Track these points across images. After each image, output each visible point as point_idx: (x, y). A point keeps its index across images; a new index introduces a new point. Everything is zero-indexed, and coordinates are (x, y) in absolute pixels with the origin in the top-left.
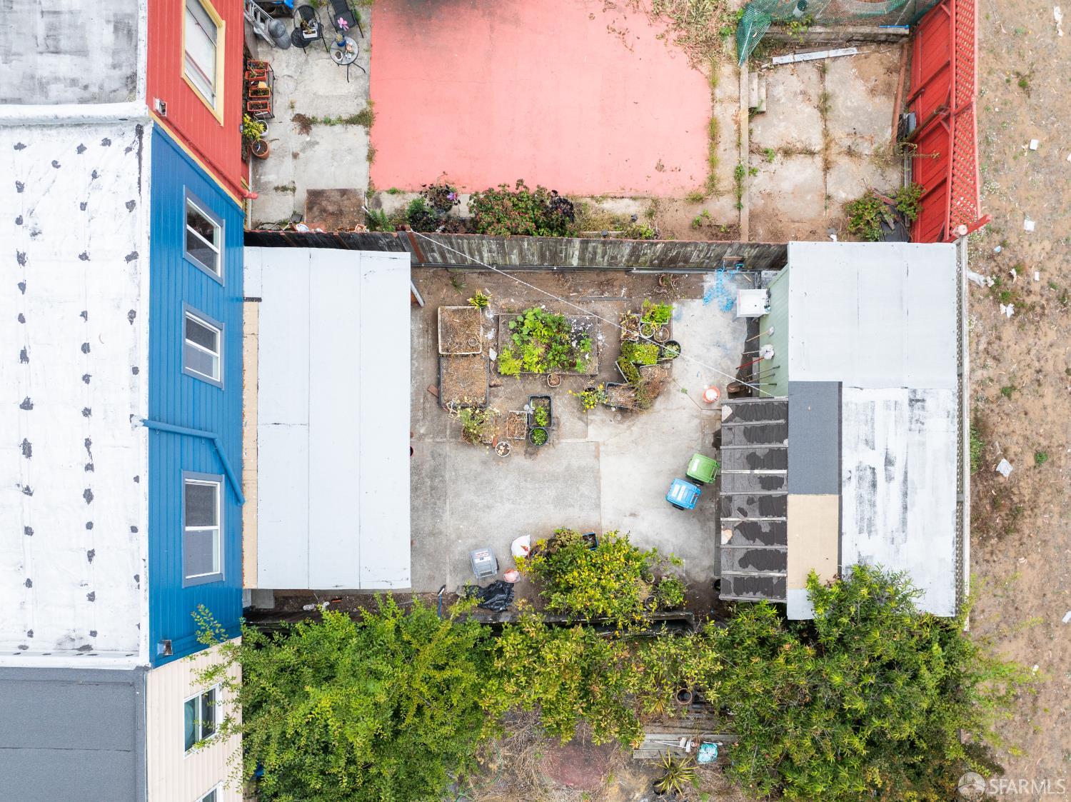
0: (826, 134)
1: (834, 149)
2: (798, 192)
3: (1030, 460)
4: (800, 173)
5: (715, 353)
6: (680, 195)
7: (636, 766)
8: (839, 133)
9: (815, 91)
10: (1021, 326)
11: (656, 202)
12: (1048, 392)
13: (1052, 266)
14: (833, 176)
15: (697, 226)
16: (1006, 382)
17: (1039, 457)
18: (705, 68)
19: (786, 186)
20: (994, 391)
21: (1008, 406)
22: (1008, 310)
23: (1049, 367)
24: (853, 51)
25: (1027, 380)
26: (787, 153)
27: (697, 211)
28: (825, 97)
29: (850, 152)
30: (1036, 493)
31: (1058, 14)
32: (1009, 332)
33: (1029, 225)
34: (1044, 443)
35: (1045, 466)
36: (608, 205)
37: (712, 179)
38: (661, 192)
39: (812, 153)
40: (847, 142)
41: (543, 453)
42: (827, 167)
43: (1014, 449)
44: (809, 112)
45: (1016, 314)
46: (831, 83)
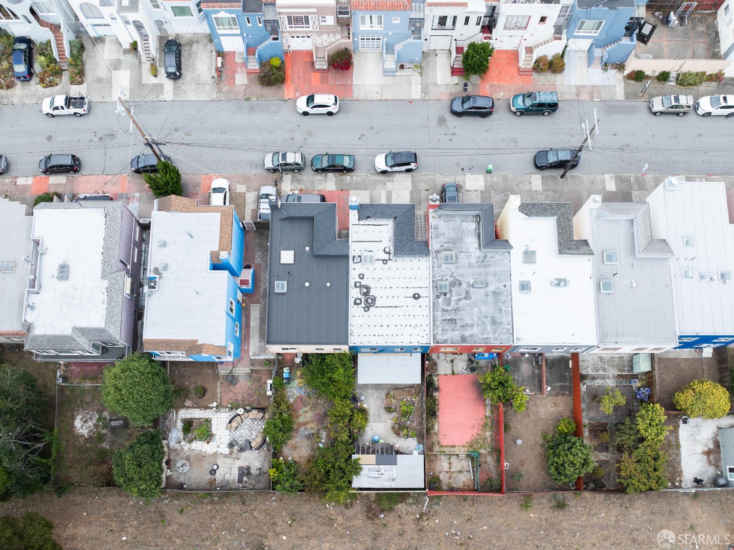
0: (454, 472)
1: (451, 474)
2: (441, 466)
3: (384, 522)
4: (445, 466)
5: (406, 447)
6: (439, 440)
7: (318, 430)
8: (454, 475)
9: (463, 470)
10: (414, 520)
11: (438, 434)
12: (400, 527)
13: (428, 527)
14: (445, 473)
15: (433, 443)
16: (402, 516)
17: (385, 525)
18: (466, 445)
19: (443, 463)
20: (400, 513)
21: (396, 517)
22: (418, 516)
23: (405, 527)
24: (473, 478)
25: (402, 521)
26: (450, 463)
27: (436, 443)
28: (462, 472)
29: (450, 477)
30: (377, 524)
31: (485, 528)
32: (413, 517)
33: (437, 521)
34: (388, 526)
35: (383, 526)
36: (437, 424)
37: (443, 446)
38: (440, 435)
39: (450, 468)
40: (453, 476)
41: (384, 411)
42: (447, 472)
43: (386, 518)
44: (459, 468)
45: (417, 518)
46: (465, 473)
